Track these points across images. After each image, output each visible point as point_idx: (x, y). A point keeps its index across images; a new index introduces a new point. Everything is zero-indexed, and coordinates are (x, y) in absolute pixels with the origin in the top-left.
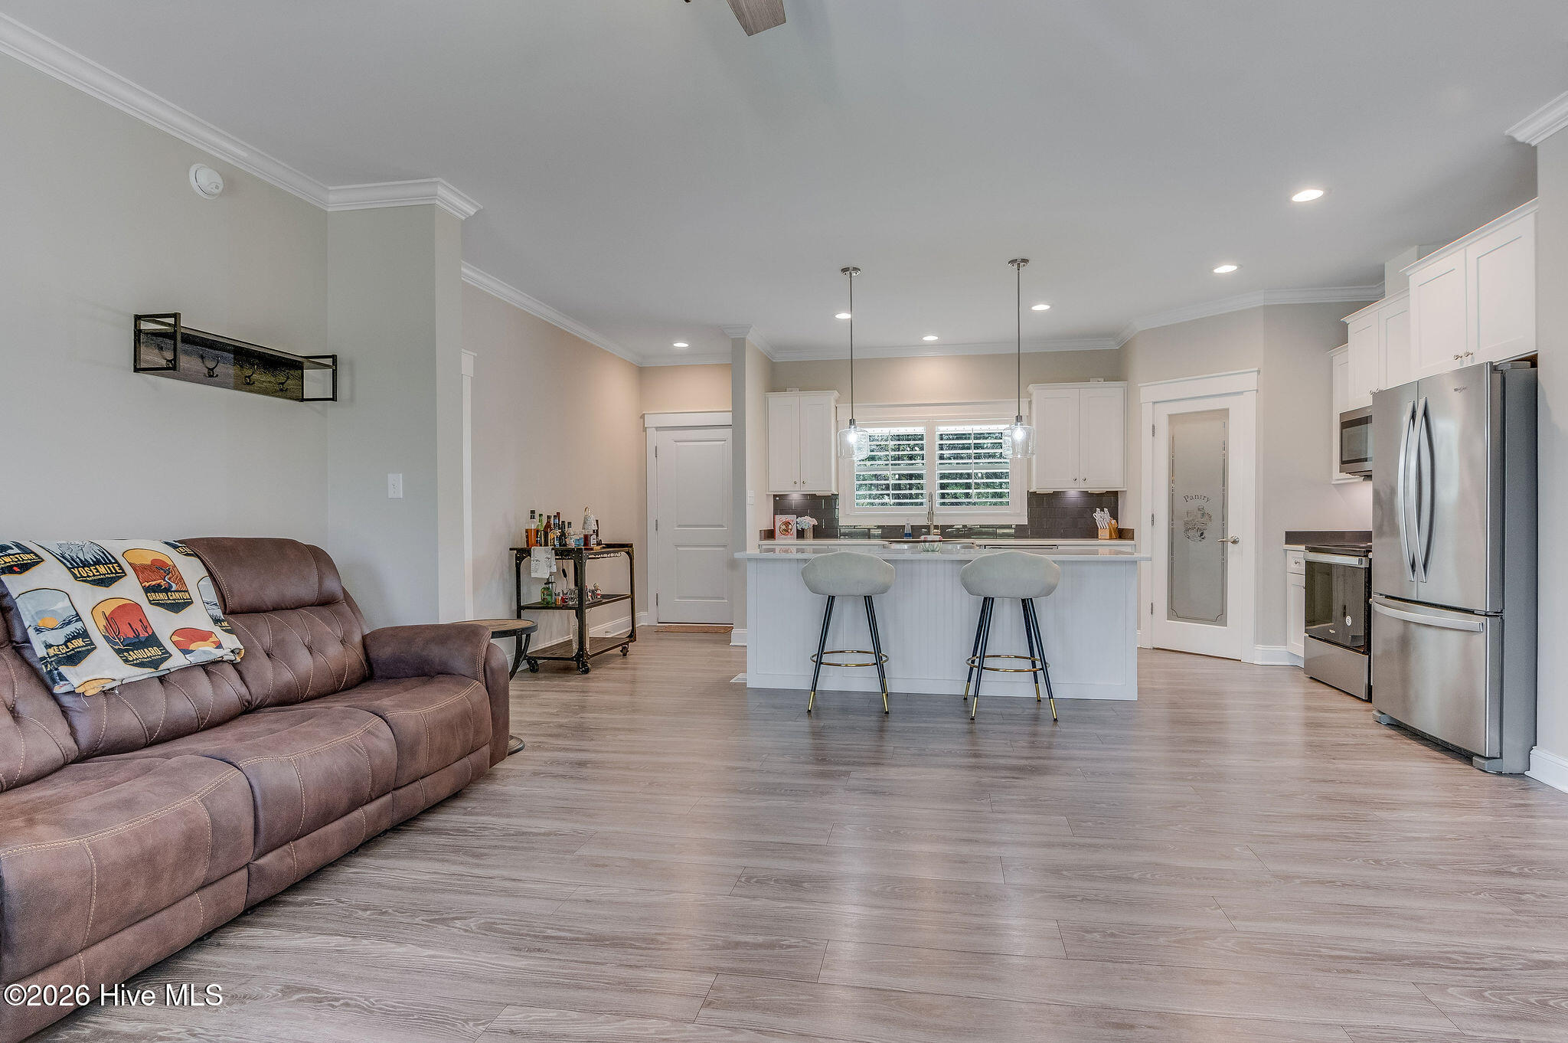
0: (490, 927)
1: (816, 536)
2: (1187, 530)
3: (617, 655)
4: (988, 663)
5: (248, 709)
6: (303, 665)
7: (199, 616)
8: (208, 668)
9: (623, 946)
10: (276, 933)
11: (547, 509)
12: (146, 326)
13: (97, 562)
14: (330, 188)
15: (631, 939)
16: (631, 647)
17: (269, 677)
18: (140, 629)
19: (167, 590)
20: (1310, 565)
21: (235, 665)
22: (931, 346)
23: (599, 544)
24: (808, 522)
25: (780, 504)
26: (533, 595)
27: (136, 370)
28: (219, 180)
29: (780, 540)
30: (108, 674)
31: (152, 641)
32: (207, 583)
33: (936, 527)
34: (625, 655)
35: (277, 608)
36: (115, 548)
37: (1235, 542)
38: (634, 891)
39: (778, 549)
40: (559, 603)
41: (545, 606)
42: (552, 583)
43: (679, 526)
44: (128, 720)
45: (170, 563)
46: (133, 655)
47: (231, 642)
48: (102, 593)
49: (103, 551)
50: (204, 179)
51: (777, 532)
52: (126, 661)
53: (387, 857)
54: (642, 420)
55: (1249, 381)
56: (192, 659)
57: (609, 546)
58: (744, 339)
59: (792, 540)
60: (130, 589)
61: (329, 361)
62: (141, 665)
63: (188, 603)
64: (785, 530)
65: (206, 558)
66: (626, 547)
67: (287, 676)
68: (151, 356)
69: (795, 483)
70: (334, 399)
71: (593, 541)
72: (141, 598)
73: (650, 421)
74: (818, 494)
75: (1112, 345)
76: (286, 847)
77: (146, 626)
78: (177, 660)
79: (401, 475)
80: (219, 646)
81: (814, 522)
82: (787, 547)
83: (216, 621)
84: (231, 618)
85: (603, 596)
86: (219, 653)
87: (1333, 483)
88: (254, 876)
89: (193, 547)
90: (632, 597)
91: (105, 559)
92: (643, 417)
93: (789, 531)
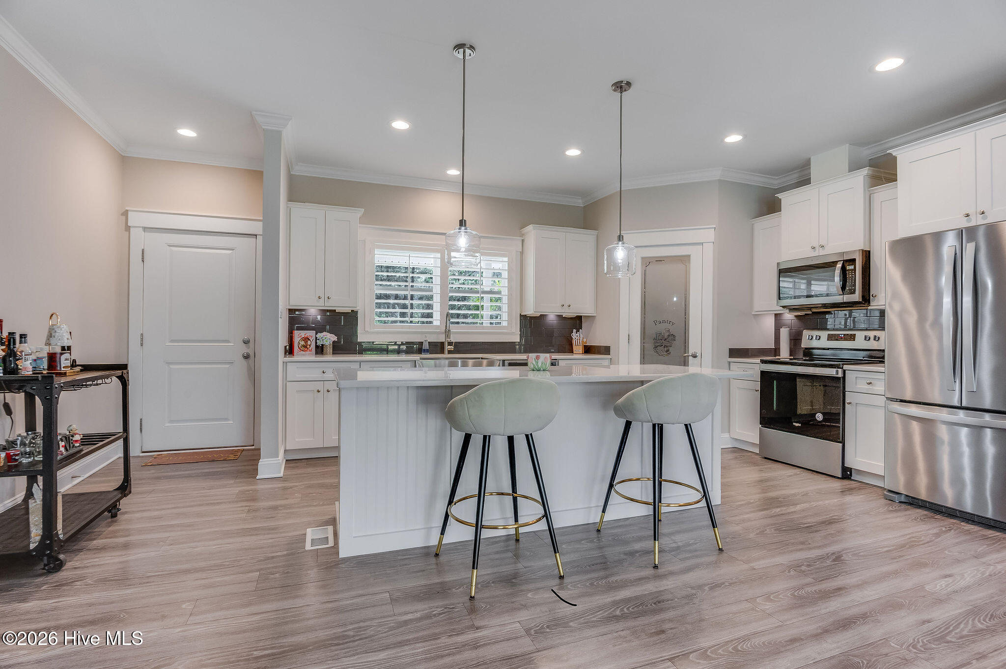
1: (335, 352)
2: (656, 347)
16: (124, 504)
20: (763, 373)
22: (449, 181)
23: (74, 364)
24: (328, 338)
25: (296, 320)
29: (299, 356)
37: (695, 356)
39: (297, 366)
43: (172, 341)
51: (296, 347)
54: (124, 218)
55: (707, 235)
58: (279, 133)
59: (310, 356)
64: (304, 346)
66: (119, 369)
69: (320, 297)
71: (64, 362)
73: (134, 219)
74: (338, 310)
75: (579, 202)
81: (335, 338)
82: (306, 364)
87: (753, 313)
90: (125, 434)
92: (125, 214)
93: (308, 347)
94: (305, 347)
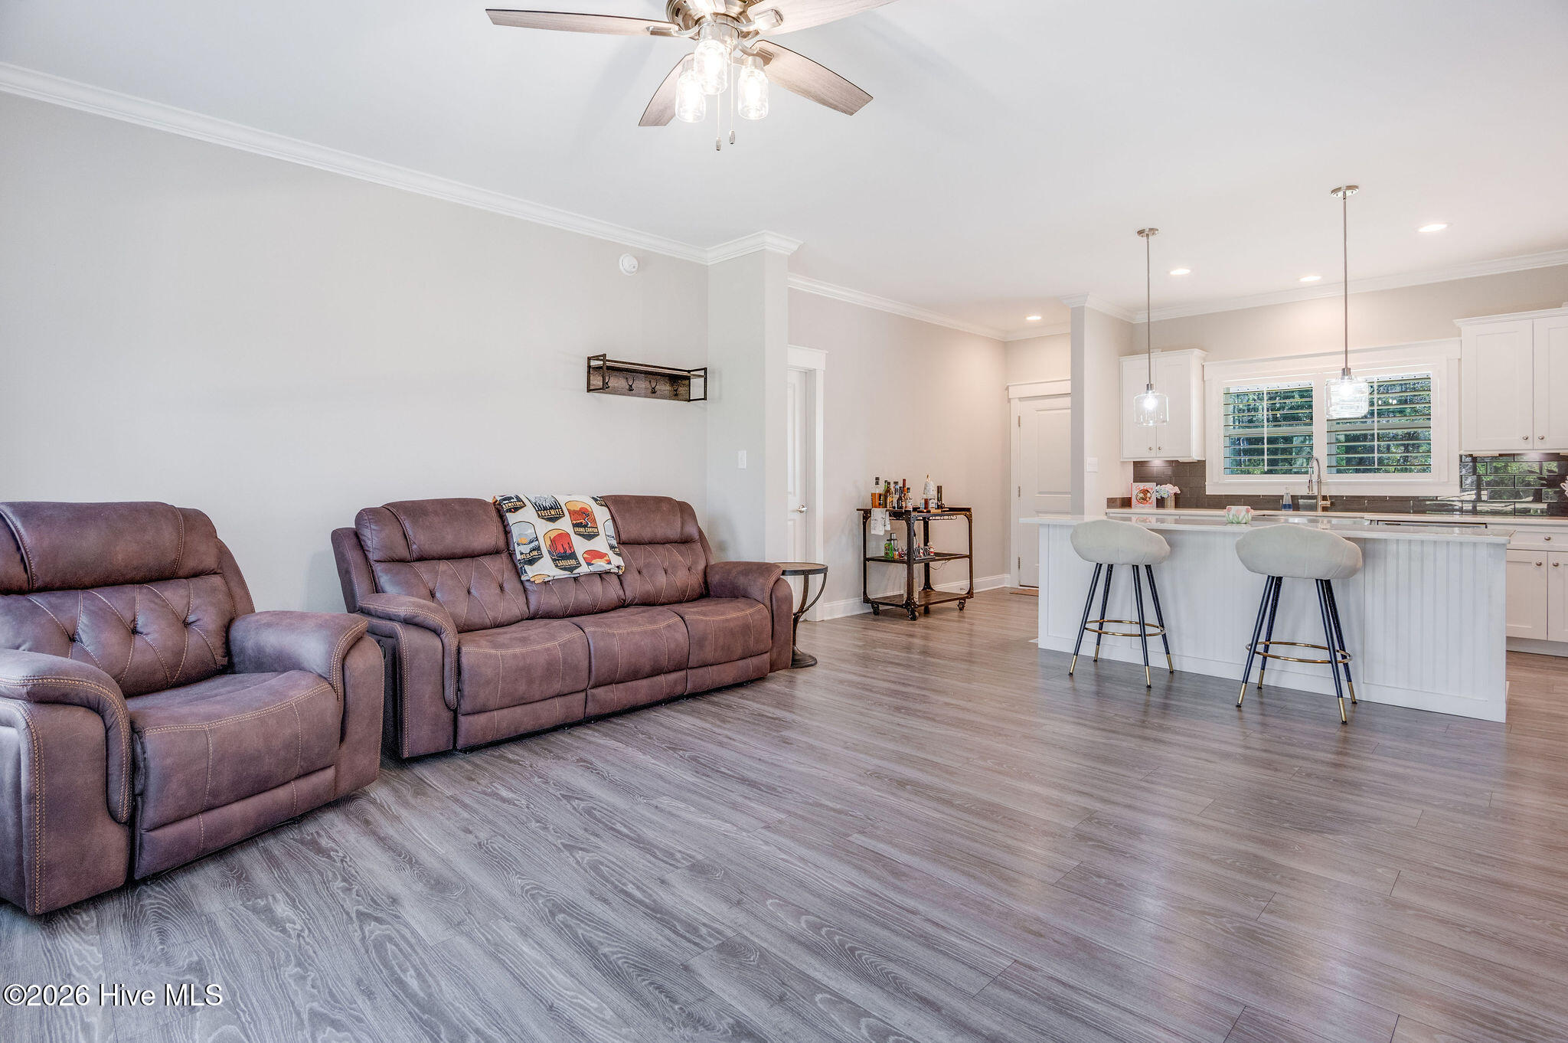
0: (694, 759)
1: (1177, 506)
3: (953, 609)
4: (1273, 650)
5: (623, 604)
6: (661, 582)
7: (601, 544)
8: (602, 575)
9: (754, 787)
10: (596, 734)
11: (894, 475)
12: (594, 363)
13: (551, 508)
14: (708, 249)
15: (762, 785)
16: (969, 603)
17: (636, 587)
18: (567, 548)
19: (586, 526)
21: (619, 577)
23: (940, 507)
24: (1169, 490)
25: (1141, 470)
26: (877, 549)
27: (589, 390)
28: (636, 263)
29: (1137, 508)
30: (546, 572)
31: (573, 556)
32: (610, 523)
33: (1324, 498)
34: (961, 609)
35: (651, 543)
36: (562, 500)
38: (792, 761)
39: (1134, 518)
40: (897, 557)
41: (887, 560)
42: (894, 540)
43: (1040, 493)
44: (554, 601)
45: (589, 509)
46: (562, 563)
47: (617, 561)
48: (551, 526)
49: (556, 501)
50: (627, 263)
51: (1134, 501)
52: (557, 566)
53: (678, 711)
54: (1006, 391)
56: (592, 569)
57: (951, 509)
58: (1084, 309)
59: (1150, 509)
60: (565, 524)
61: (702, 373)
62: (565, 569)
63: (596, 535)
64: (1142, 498)
65: (612, 508)
66: (966, 511)
67: (649, 587)
68: (597, 381)
69: (1150, 449)
70: (705, 399)
72: (570, 530)
73: (1014, 392)
74: (1181, 460)
76: (610, 687)
77: (571, 547)
78: (584, 569)
79: (745, 452)
80: (609, 563)
81: (1177, 490)
82: (1145, 517)
83: (612, 547)
84: (621, 546)
85: (936, 554)
86: (608, 567)
88: (589, 698)
89: (604, 501)
90: (970, 557)
91: (556, 506)
92: (1007, 389)
93: (1148, 499)
94: (1144, 499)
